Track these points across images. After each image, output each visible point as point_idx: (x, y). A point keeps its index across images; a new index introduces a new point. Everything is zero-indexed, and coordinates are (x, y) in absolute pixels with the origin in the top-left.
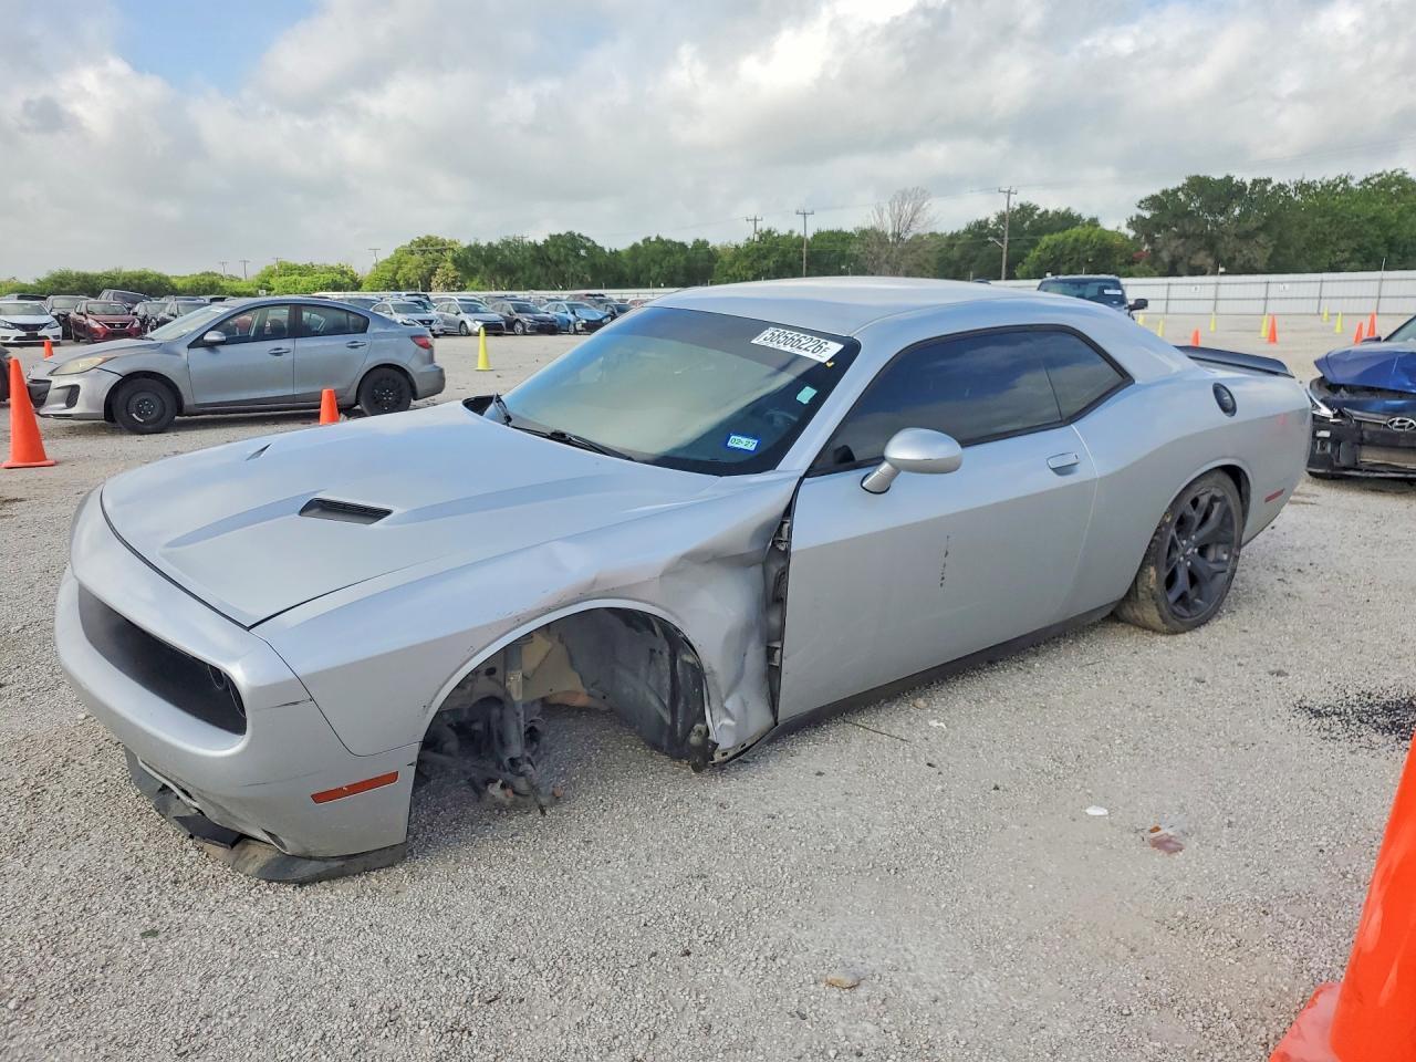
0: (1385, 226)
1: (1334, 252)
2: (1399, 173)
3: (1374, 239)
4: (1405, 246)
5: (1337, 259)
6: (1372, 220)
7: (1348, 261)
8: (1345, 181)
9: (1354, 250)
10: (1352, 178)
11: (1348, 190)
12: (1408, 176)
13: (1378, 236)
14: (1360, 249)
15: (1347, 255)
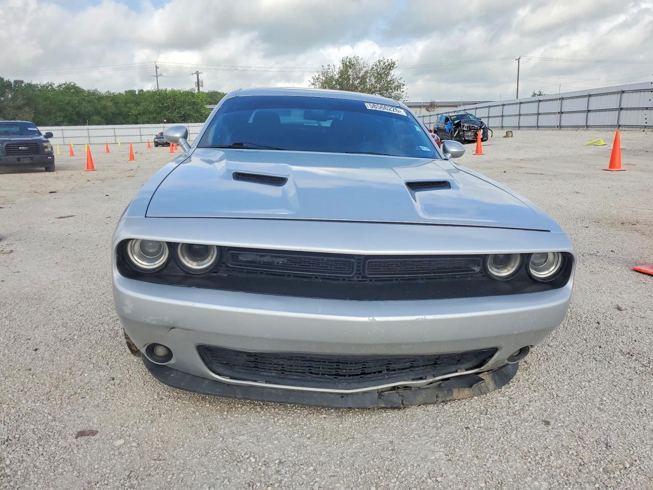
0: (74, 107)
1: (55, 118)
2: (72, 84)
3: (71, 112)
4: (84, 116)
5: (58, 120)
6: (68, 104)
7: (63, 122)
8: (51, 85)
9: (64, 117)
10: (54, 84)
11: (53, 90)
12: (76, 86)
13: (72, 111)
14: (66, 116)
15: (61, 119)
